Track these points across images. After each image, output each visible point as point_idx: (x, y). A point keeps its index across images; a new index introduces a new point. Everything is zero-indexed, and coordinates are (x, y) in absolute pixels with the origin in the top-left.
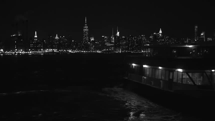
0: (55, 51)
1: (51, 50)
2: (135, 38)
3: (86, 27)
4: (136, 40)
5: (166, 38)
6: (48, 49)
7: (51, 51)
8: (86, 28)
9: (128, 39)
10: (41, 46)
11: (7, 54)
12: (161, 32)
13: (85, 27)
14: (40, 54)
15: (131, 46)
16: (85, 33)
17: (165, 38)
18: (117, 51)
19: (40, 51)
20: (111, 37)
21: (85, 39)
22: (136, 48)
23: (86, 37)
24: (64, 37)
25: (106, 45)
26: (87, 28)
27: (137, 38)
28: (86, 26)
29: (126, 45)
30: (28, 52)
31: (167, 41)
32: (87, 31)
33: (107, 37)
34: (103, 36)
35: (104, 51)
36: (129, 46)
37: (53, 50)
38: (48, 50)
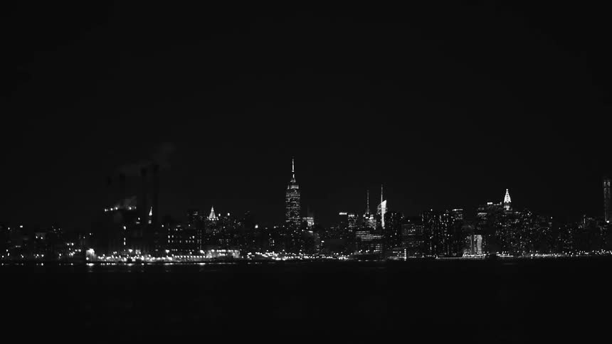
0: (235, 254)
1: (221, 253)
2: (444, 218)
3: (293, 187)
4: (447, 223)
5: (527, 217)
6: (216, 250)
7: (224, 255)
8: (293, 190)
9: (426, 220)
10: (196, 241)
11: (106, 263)
12: (507, 199)
13: (290, 187)
14: (196, 262)
15: (434, 242)
16: (292, 205)
17: (524, 217)
18: (396, 255)
19: (196, 255)
20: (364, 216)
21: (291, 222)
22: (446, 247)
23: (292, 214)
24: (229, 214)
25: (359, 239)
26: (297, 189)
27: (449, 217)
28: (295, 184)
29: (417, 236)
30: (164, 258)
31: (531, 225)
32: (296, 200)
33: (356, 215)
34: (341, 214)
35: (357, 256)
36: (427, 240)
37: (229, 251)
38: (215, 252)
